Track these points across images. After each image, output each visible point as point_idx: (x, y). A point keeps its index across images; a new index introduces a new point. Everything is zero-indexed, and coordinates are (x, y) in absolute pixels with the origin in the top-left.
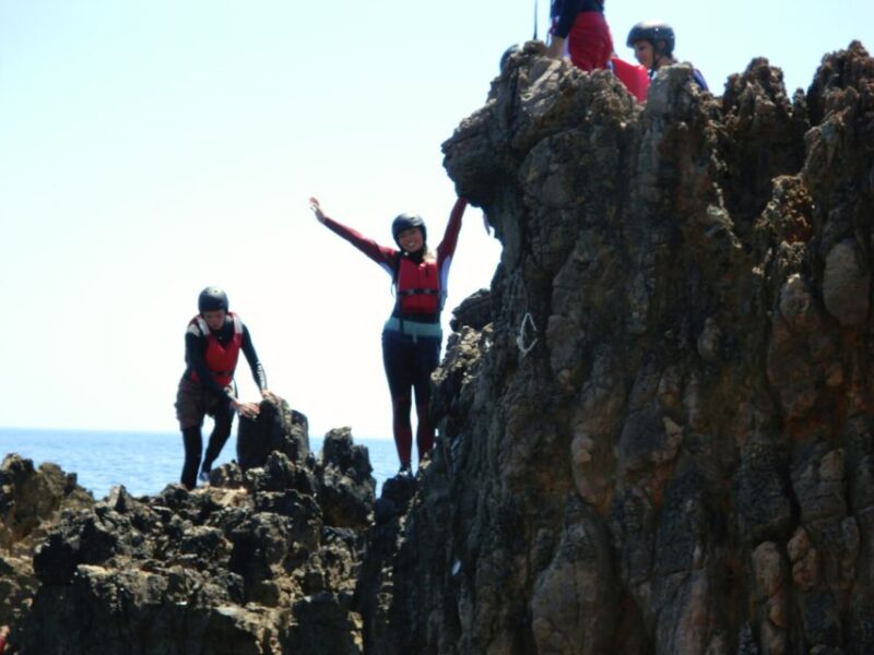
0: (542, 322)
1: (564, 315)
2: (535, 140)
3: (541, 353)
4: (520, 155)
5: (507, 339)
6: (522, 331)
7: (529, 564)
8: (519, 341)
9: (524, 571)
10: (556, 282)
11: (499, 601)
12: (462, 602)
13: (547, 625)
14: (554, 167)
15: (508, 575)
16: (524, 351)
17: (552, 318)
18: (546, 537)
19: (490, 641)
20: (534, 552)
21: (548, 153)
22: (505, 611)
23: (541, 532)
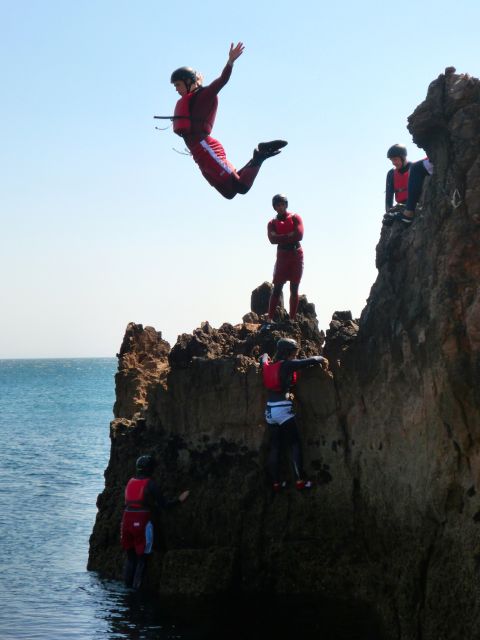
0: (463, 193)
1: (474, 189)
2: (456, 110)
3: (464, 207)
4: (448, 118)
5: (446, 201)
6: (454, 197)
7: (462, 303)
8: (453, 202)
9: (460, 308)
10: (469, 173)
11: (449, 322)
12: (404, 344)
13: (474, 329)
14: (467, 121)
15: (453, 310)
16: (456, 207)
17: (468, 191)
18: (470, 291)
19: (445, 340)
20: (464, 298)
21: (463, 115)
22: (452, 326)
23: (467, 289)
